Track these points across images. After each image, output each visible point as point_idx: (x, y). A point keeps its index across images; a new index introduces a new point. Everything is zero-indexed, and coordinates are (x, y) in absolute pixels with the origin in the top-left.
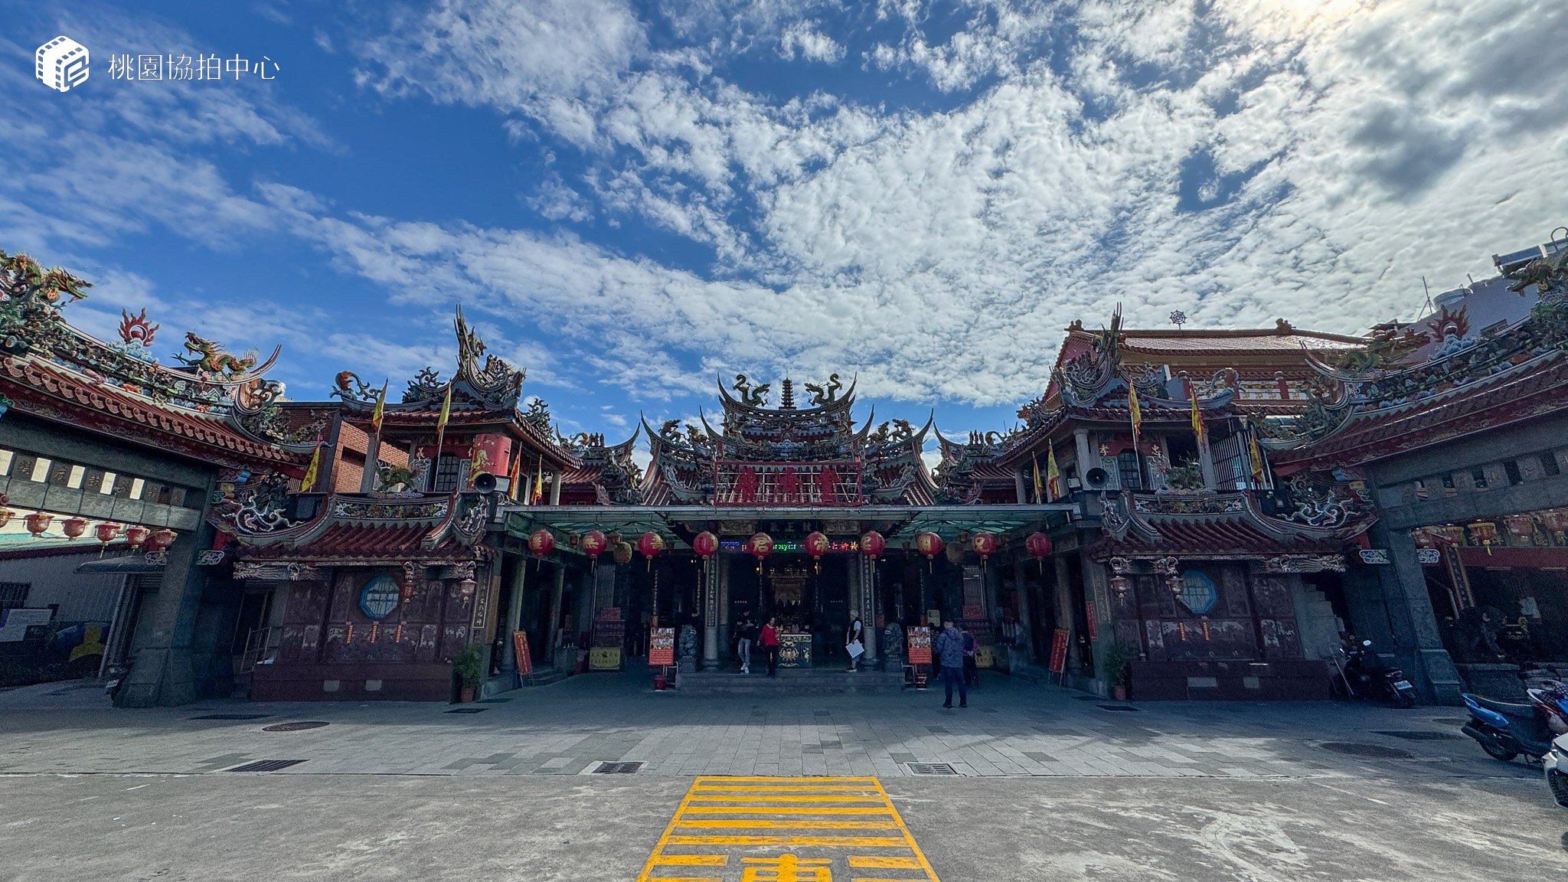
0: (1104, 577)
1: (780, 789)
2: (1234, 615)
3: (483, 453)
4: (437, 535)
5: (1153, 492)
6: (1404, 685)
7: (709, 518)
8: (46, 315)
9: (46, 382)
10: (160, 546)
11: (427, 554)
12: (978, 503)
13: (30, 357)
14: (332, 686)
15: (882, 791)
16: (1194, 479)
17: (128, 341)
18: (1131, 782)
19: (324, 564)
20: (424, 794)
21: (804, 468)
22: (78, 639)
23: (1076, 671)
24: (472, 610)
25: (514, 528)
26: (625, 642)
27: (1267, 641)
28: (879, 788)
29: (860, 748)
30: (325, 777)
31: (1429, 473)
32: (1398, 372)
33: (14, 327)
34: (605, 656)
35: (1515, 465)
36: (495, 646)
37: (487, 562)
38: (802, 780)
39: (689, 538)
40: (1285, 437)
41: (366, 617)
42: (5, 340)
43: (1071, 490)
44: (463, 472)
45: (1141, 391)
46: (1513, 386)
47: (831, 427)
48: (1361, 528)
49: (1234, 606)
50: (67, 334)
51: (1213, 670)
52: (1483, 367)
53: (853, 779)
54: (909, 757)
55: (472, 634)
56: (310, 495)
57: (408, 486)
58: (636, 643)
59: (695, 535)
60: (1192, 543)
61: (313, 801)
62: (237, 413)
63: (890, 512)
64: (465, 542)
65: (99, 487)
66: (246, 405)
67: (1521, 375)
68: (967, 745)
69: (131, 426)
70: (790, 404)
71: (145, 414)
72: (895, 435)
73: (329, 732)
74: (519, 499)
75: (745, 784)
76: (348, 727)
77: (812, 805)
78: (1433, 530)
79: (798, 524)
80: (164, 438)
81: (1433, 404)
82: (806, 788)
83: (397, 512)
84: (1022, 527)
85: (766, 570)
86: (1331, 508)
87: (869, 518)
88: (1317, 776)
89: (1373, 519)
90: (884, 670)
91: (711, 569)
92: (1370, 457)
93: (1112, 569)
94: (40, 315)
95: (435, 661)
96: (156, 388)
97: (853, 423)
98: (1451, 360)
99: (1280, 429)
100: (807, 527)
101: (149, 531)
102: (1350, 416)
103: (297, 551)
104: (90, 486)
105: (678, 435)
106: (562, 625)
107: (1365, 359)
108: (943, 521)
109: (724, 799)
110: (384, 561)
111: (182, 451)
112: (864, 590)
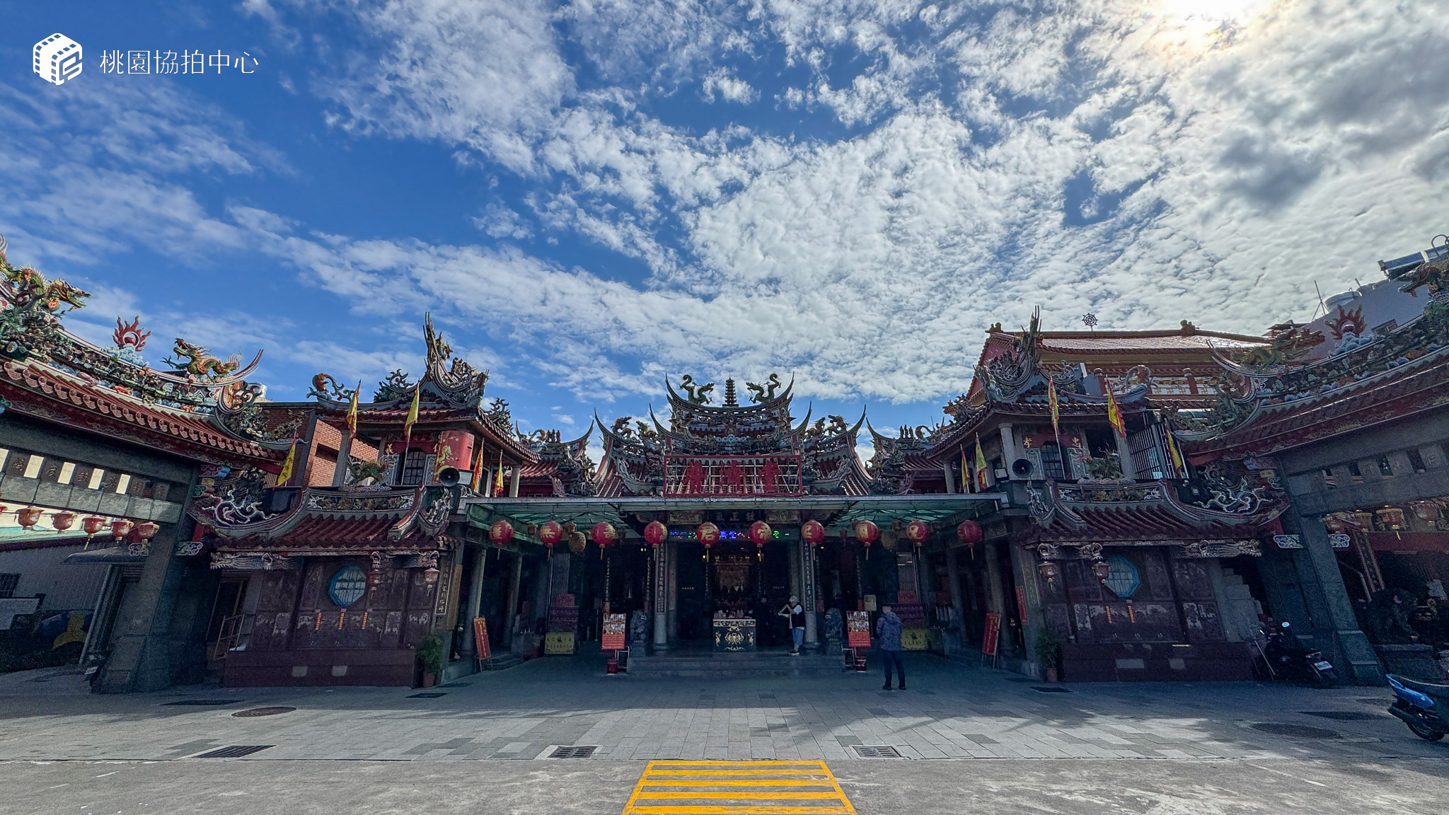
0: (1033, 562)
1: (731, 773)
2: (1156, 599)
3: (448, 449)
4: (403, 526)
5: (1075, 482)
6: (1324, 665)
7: (659, 509)
8: (46, 323)
9: (42, 384)
10: (143, 538)
11: (394, 544)
12: (910, 492)
13: (29, 361)
14: (300, 671)
15: (829, 774)
16: (1113, 469)
17: (121, 347)
18: (1072, 764)
19: (296, 554)
20: (385, 780)
21: (747, 461)
22: (61, 627)
23: (1007, 653)
24: (435, 598)
25: (475, 519)
26: (579, 626)
27: (1190, 623)
28: (826, 771)
29: (806, 731)
30: (290, 762)
31: (1336, 462)
32: (1301, 367)
33: (16, 333)
34: (559, 640)
35: (1417, 452)
36: (455, 633)
37: (450, 551)
38: (751, 763)
39: (640, 528)
40: (1197, 429)
41: (334, 605)
42: (6, 345)
43: (998, 480)
44: (428, 466)
45: (1060, 387)
46: (1412, 379)
47: (772, 423)
48: (1274, 514)
49: (1157, 590)
50: (65, 340)
51: (1138, 652)
52: (1381, 363)
53: (802, 763)
54: (854, 740)
55: (434, 621)
56: (284, 489)
57: (377, 480)
58: (590, 629)
59: (644, 525)
60: (1116, 530)
61: (276, 788)
62: (220, 413)
63: (829, 502)
64: (429, 532)
65: (88, 482)
66: (229, 405)
67: (1418, 369)
68: (908, 728)
69: (120, 425)
70: (733, 402)
71: (133, 413)
72: (830, 430)
73: (296, 717)
74: (480, 491)
75: (696, 768)
76: (314, 712)
77: (763, 789)
78: (1341, 516)
79: (742, 514)
80: (148, 435)
81: (1336, 397)
82: (756, 772)
83: (365, 505)
84: (954, 515)
85: (712, 559)
86: (1245, 496)
87: (809, 508)
88: (1252, 757)
89: (1284, 507)
90: (824, 653)
91: (660, 557)
92: (1278, 448)
93: (1039, 555)
94: (41, 323)
95: (399, 648)
96: (145, 390)
97: (793, 419)
98: (1350, 356)
99: (1192, 422)
100: (750, 517)
101: (132, 524)
102: (1257, 409)
103: (271, 542)
104: (79, 482)
105: (629, 432)
106: (519, 611)
107: (1269, 356)
108: (878, 511)
109: (677, 784)
110: (354, 551)
111: (167, 448)
112: (805, 575)
